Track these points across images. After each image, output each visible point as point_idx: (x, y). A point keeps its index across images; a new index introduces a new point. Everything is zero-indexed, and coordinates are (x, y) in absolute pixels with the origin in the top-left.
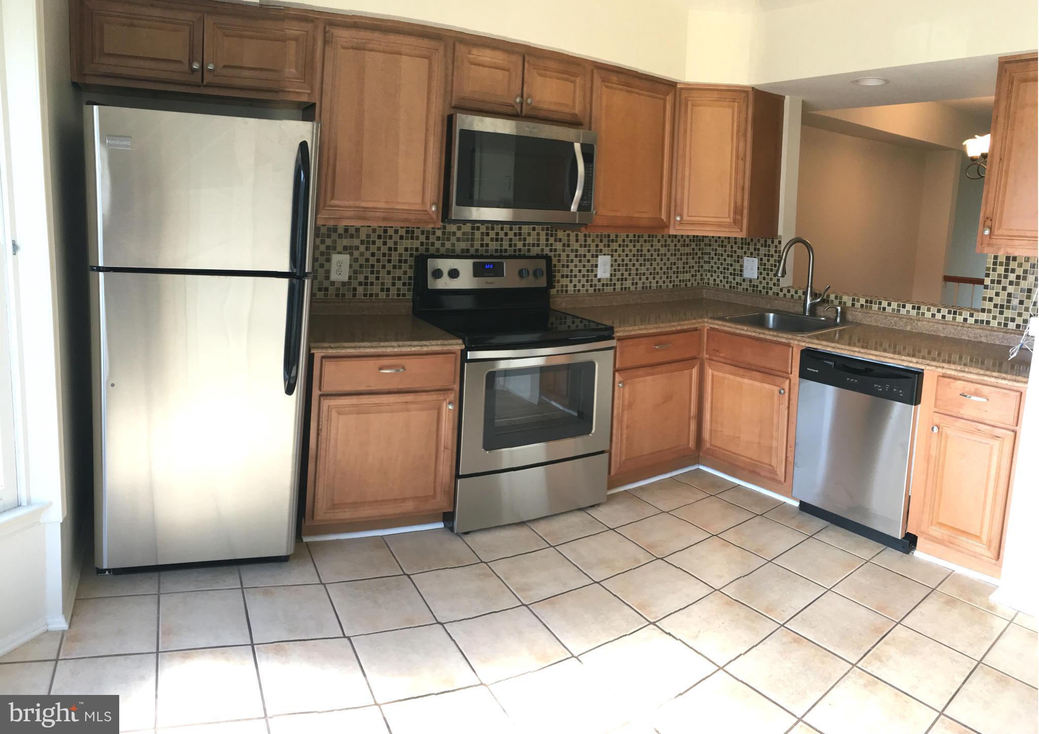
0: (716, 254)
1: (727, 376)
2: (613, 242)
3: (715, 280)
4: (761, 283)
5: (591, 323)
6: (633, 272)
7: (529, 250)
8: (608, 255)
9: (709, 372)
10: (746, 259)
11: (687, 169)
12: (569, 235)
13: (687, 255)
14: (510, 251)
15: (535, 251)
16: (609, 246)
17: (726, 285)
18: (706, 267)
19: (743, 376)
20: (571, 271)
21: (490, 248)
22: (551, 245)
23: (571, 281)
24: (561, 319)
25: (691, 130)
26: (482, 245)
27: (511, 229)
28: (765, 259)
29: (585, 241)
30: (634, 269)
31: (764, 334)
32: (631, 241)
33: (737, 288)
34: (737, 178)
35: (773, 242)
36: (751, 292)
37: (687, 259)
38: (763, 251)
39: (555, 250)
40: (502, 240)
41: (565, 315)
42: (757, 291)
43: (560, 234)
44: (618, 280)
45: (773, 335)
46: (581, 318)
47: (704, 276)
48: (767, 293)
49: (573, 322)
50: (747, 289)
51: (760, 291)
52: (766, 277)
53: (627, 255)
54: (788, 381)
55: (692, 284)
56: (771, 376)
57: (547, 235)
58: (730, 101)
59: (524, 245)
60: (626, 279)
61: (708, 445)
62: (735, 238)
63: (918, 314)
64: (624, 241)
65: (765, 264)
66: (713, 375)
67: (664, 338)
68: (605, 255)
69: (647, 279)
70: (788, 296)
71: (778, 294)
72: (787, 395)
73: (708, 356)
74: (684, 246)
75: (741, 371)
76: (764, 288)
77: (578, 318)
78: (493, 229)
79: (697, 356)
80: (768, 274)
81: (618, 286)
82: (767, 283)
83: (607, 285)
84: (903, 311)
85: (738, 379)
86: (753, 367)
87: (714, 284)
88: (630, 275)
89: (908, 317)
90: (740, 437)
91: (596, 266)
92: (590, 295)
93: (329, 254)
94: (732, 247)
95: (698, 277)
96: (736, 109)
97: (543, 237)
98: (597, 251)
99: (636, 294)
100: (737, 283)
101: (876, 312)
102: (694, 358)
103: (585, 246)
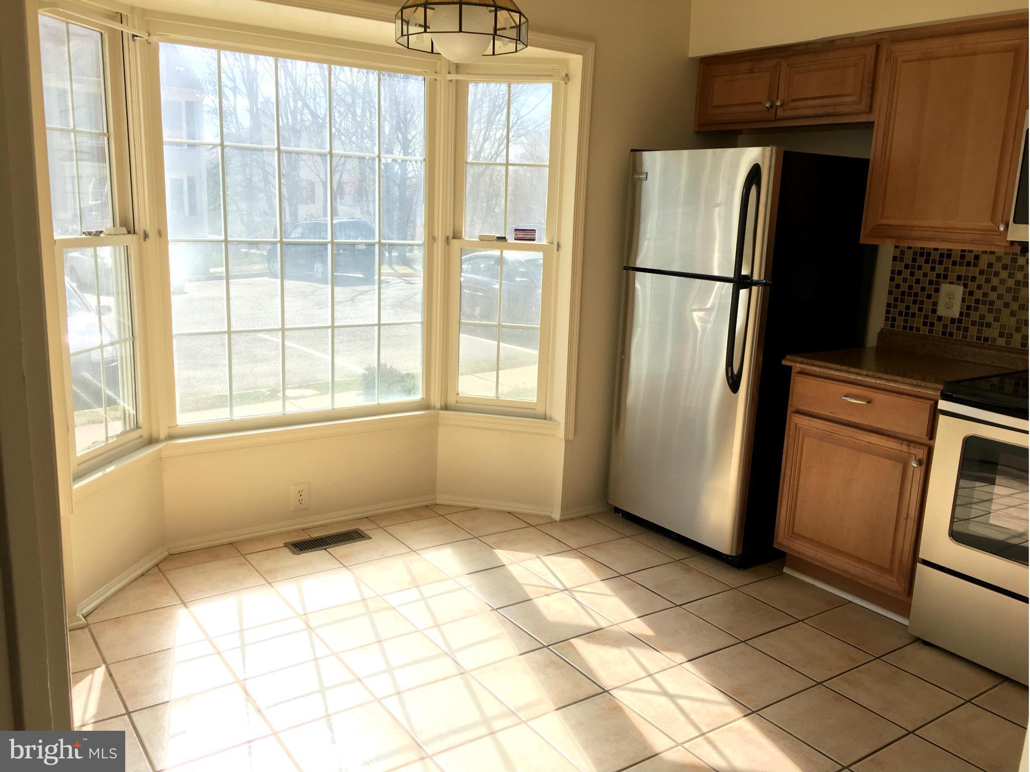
93: (938, 283)
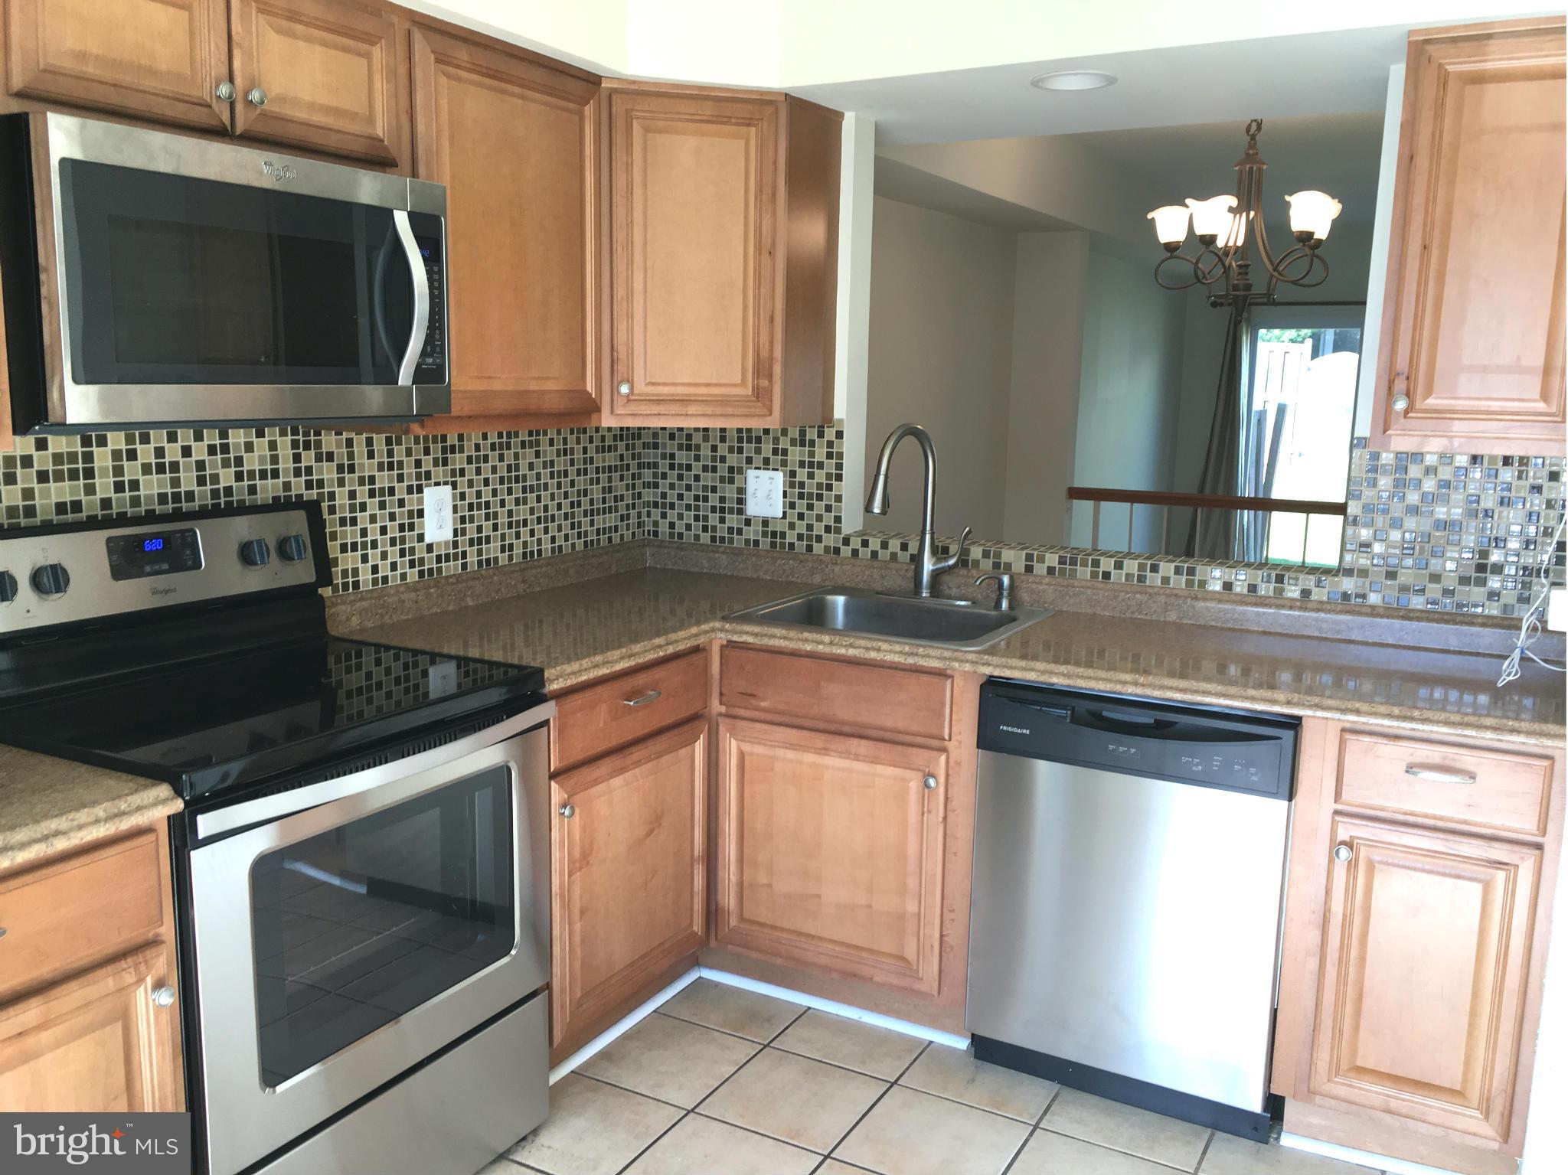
0: (672, 467)
1: (780, 752)
2: (453, 451)
3: (672, 525)
4: (792, 526)
5: (419, 657)
6: (503, 520)
7: (252, 490)
8: (446, 483)
9: (731, 748)
10: (751, 474)
11: (638, 276)
12: (350, 443)
13: (610, 471)
14: (203, 496)
15: (268, 489)
16: (445, 463)
17: (702, 535)
18: (649, 495)
19: (825, 751)
20: (364, 533)
21: (142, 492)
22: (309, 470)
23: (365, 559)
24: (348, 658)
25: (645, 186)
26: (119, 487)
27: (199, 437)
28: (802, 475)
29: (390, 454)
30: (502, 512)
31: (879, 650)
32: (493, 447)
33: (731, 541)
34: (759, 295)
35: (821, 435)
36: (769, 548)
37: (610, 480)
38: (796, 454)
39: (321, 484)
40: (175, 467)
41: (356, 646)
42: (783, 545)
43: (329, 441)
44: (471, 543)
45: (901, 652)
46: (395, 648)
47: (644, 518)
48: (810, 548)
49: (378, 662)
50: (756, 543)
51: (792, 546)
52: (806, 512)
53: (486, 482)
54: (943, 758)
55: (622, 536)
56: (900, 748)
57: (295, 444)
58: (737, 124)
59: (239, 477)
60: (488, 540)
61: (733, 922)
62: (723, 430)
63: (1190, 584)
64: (477, 448)
65: (802, 485)
66: (742, 756)
67: (642, 679)
68: (437, 484)
69: (532, 533)
70: (865, 553)
71: (837, 551)
72: (942, 790)
73: (723, 709)
74: (604, 452)
75: (820, 740)
76: (800, 537)
77: (388, 648)
78: (145, 439)
79: (700, 712)
80: (810, 507)
81: (472, 559)
82: (810, 527)
83: (447, 558)
84: (1154, 580)
85: (809, 758)
86: (846, 729)
87: (672, 535)
88: (495, 528)
89: (1168, 592)
90: (819, 896)
91: (421, 514)
92: (413, 588)
94: (714, 448)
95: (633, 520)
96: (753, 142)
97: (285, 450)
98: (418, 477)
99: (513, 572)
100: (731, 530)
101: (1089, 584)
102: (695, 718)
103: (391, 467)
